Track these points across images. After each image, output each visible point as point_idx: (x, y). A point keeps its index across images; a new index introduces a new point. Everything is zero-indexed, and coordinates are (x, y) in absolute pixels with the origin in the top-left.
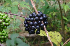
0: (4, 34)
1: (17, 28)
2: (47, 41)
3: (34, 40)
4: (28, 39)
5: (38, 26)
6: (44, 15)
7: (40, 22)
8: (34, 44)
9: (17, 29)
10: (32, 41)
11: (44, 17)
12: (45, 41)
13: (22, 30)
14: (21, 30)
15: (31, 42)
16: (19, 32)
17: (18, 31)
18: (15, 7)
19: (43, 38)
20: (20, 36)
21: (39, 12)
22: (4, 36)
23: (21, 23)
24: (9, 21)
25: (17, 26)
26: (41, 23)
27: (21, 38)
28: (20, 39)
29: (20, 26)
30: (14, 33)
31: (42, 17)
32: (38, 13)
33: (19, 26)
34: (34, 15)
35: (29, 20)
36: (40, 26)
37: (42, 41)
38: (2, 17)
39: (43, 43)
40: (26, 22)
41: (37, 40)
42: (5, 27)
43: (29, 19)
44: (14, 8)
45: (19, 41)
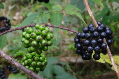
0: (41, 58)
1: (54, 48)
2: (104, 71)
3: (83, 69)
4: (74, 67)
5: (97, 47)
6: (107, 28)
7: (100, 40)
8: (82, 75)
9: (54, 50)
10: (80, 70)
11: (108, 31)
12: (101, 70)
13: (63, 51)
14: (61, 51)
15: (78, 73)
16: (57, 55)
17: (57, 53)
18: (58, 15)
19: (99, 66)
20: (60, 61)
21: (99, 23)
22: (42, 62)
23: (62, 40)
24: (52, 38)
25: (55, 45)
26: (102, 42)
27: (61, 65)
28: (59, 67)
29: (60, 44)
30: (50, 56)
31: (104, 31)
32: (97, 26)
33: (57, 44)
34: (92, 29)
35: (84, 37)
36: (101, 47)
37: (98, 70)
38: (41, 31)
39: (98, 74)
40: (77, 40)
41: (88, 69)
42: (46, 47)
43: (83, 34)
44: (55, 16)
45: (59, 69)
